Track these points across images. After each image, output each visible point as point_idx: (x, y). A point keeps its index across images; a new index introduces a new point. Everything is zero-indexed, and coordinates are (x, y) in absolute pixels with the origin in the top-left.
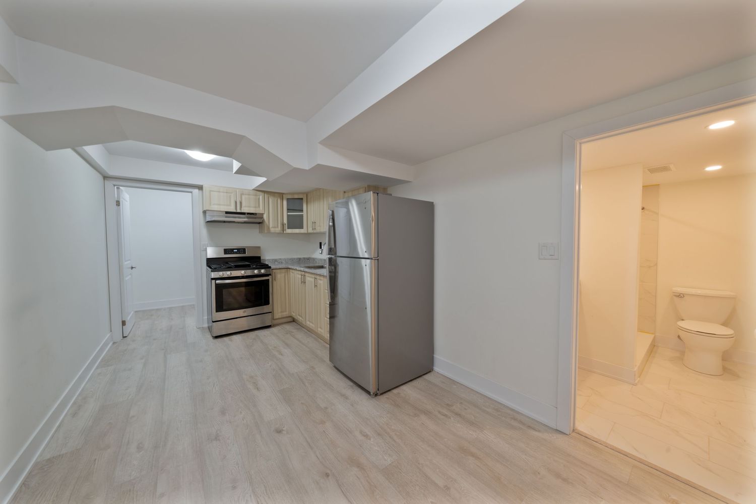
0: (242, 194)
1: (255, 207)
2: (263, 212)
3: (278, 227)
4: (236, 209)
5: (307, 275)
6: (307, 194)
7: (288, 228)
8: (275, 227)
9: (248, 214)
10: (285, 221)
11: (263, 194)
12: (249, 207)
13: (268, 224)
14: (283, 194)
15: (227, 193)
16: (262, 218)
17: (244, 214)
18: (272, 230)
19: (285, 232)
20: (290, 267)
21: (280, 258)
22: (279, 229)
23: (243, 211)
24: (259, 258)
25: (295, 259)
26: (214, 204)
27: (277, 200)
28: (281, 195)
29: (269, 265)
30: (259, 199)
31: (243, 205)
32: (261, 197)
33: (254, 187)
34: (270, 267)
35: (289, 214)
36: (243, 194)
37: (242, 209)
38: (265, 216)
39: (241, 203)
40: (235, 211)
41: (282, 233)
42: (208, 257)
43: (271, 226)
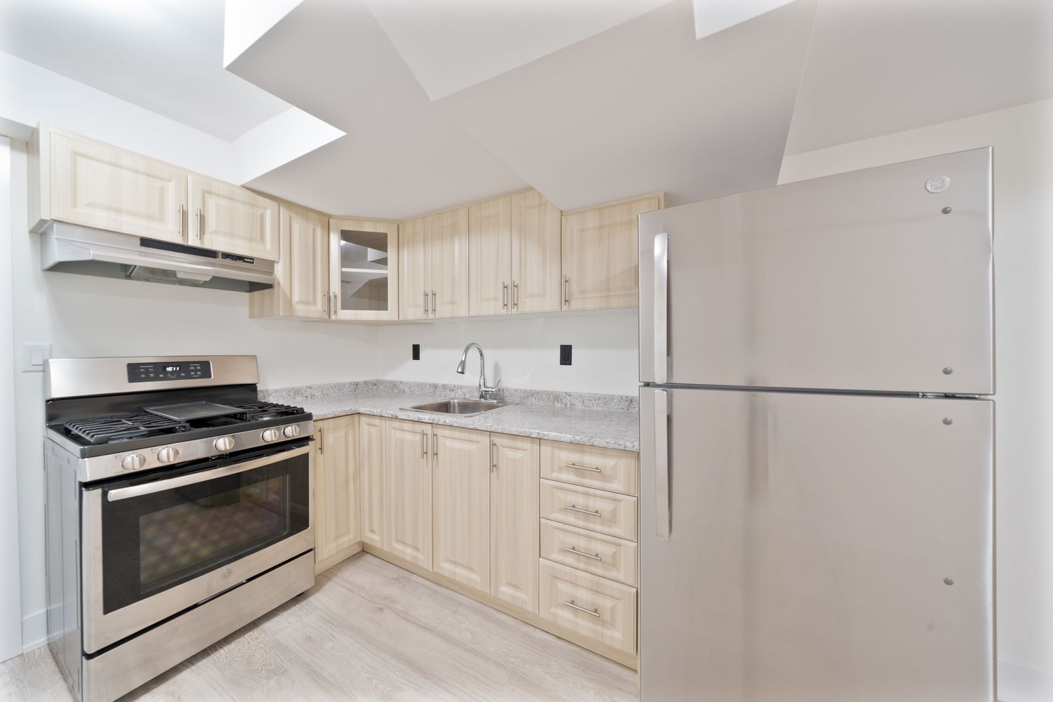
0: (206, 193)
1: (251, 240)
2: (276, 259)
3: (314, 303)
4: (184, 231)
5: (439, 431)
6: (399, 225)
7: (344, 308)
8: (307, 303)
9: (226, 256)
10: (336, 287)
11: (275, 205)
12: (232, 235)
13: (287, 291)
14: (329, 217)
15: (148, 175)
16: (271, 273)
17: (211, 254)
18: (300, 310)
19: (333, 317)
20: (362, 410)
21: (309, 384)
22: (317, 310)
23: (208, 245)
24: (252, 388)
25: (344, 385)
26: (90, 205)
27: (314, 229)
28: (325, 220)
29: (307, 410)
30: (262, 217)
31: (211, 225)
32: (268, 214)
33: (245, 180)
34: (309, 417)
35: (345, 270)
36: (210, 193)
37: (206, 236)
38: (279, 271)
39: (202, 219)
40: (178, 240)
41: (326, 321)
42: (57, 393)
43: (296, 298)
